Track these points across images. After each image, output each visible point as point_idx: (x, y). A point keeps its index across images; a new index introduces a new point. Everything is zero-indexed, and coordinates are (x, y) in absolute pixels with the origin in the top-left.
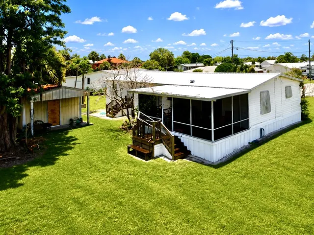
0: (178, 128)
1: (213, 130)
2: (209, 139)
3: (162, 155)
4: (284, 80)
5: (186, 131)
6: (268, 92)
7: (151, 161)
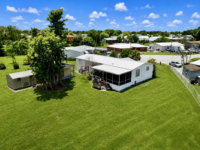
0: (108, 81)
1: (119, 83)
2: (118, 85)
3: (103, 89)
4: (146, 65)
5: (111, 82)
6: (139, 70)
7: (101, 90)
